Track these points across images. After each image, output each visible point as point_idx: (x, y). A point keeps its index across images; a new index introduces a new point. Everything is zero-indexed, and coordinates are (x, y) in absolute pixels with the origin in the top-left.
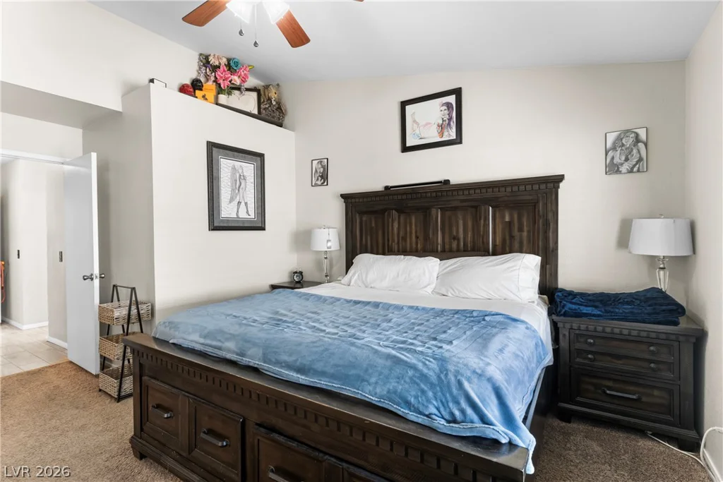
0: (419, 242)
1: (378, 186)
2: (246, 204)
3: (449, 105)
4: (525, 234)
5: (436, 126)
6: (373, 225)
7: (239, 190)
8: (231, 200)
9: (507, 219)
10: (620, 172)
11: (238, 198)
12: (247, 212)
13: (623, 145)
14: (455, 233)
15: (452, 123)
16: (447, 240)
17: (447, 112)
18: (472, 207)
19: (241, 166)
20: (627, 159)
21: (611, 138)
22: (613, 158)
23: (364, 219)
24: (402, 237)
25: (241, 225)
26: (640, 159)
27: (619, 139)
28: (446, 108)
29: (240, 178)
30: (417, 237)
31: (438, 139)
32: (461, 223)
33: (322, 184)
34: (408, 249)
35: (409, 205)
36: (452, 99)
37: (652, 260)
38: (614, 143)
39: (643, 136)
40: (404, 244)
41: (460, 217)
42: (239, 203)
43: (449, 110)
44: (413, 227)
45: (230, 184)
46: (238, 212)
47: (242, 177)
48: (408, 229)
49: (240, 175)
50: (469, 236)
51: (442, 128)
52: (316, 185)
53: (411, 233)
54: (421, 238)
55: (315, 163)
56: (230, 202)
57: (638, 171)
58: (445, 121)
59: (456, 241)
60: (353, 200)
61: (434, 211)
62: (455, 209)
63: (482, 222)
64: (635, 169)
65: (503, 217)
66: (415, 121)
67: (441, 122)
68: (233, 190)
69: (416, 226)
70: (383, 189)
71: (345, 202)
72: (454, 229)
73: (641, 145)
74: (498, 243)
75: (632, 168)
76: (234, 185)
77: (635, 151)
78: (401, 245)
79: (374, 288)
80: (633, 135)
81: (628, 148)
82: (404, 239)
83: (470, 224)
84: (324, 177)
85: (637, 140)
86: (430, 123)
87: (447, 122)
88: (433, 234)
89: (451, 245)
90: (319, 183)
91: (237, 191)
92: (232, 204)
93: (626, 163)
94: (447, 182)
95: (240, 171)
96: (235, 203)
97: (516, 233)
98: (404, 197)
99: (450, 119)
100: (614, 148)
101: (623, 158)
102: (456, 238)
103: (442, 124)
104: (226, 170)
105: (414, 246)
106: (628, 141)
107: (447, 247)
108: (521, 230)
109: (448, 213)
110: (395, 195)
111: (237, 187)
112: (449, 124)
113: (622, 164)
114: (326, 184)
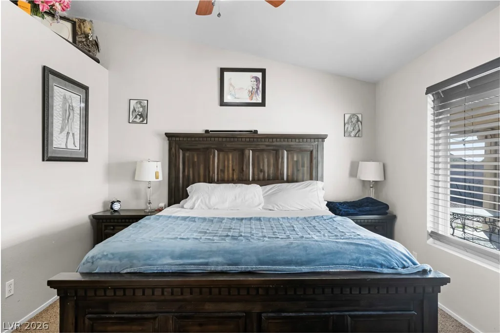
0: (235, 174)
1: (199, 129)
2: (73, 134)
3: (257, 79)
4: (305, 168)
5: (247, 91)
6: (196, 160)
7: (68, 120)
8: (62, 130)
9: (295, 159)
10: (351, 136)
11: (67, 128)
12: (74, 143)
13: (352, 122)
14: (261, 168)
15: (259, 91)
16: (256, 172)
17: (255, 83)
18: (273, 150)
19: (70, 96)
20: (353, 130)
21: (347, 117)
22: (348, 128)
23: (187, 154)
24: (221, 170)
25: (69, 156)
26: (359, 131)
27: (350, 118)
28: (255, 80)
29: (69, 108)
30: (233, 170)
31: (249, 101)
32: (266, 160)
33: (141, 122)
34: (226, 179)
35: (228, 146)
36: (259, 75)
37: (364, 183)
38: (348, 120)
39: (360, 119)
40: (222, 175)
41: (265, 156)
42: (68, 133)
43: (257, 82)
44: (231, 162)
45: (61, 113)
46: (67, 142)
47: (71, 108)
48: (226, 163)
49: (70, 106)
50: (271, 170)
51: (251, 93)
52: (134, 122)
53: (228, 167)
54: (237, 171)
55: (133, 103)
56: (61, 132)
57: (358, 136)
58: (254, 89)
59: (262, 173)
60: (178, 139)
61: (247, 152)
62: (262, 150)
63: (280, 160)
64: (357, 135)
65: (293, 158)
66: (231, 84)
67: (251, 89)
68: (63, 120)
69: (233, 162)
70: (204, 132)
71: (168, 140)
72: (261, 165)
73: (359, 123)
74: (289, 174)
75: (356, 135)
76: (65, 115)
77: (357, 126)
78: (220, 176)
79: (217, 209)
80: (356, 117)
81: (354, 124)
82: (223, 171)
83: (272, 161)
84: (143, 117)
85: (358, 120)
86: (242, 88)
87: (256, 90)
88: (247, 168)
89: (258, 175)
90: (138, 120)
91: (66, 121)
92: (62, 134)
93: (353, 132)
94: (256, 132)
95: (70, 101)
96: (65, 132)
97: (300, 168)
98: (224, 139)
99: (258, 89)
100: (348, 123)
101: (352, 129)
102: (262, 171)
103: (252, 91)
104: (59, 99)
105: (231, 176)
106: (354, 120)
107: (256, 177)
108: (303, 166)
109: (257, 154)
110: (216, 137)
111: (67, 118)
112: (257, 92)
113: (351, 132)
114: (145, 122)
